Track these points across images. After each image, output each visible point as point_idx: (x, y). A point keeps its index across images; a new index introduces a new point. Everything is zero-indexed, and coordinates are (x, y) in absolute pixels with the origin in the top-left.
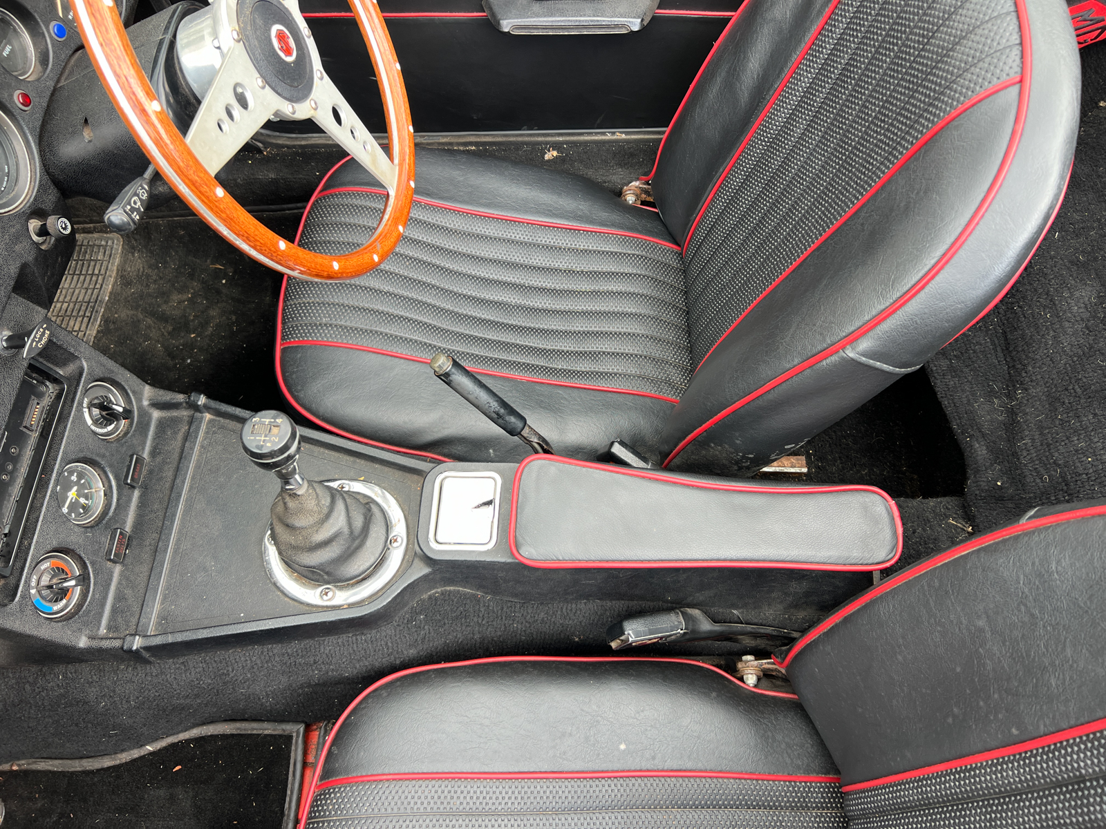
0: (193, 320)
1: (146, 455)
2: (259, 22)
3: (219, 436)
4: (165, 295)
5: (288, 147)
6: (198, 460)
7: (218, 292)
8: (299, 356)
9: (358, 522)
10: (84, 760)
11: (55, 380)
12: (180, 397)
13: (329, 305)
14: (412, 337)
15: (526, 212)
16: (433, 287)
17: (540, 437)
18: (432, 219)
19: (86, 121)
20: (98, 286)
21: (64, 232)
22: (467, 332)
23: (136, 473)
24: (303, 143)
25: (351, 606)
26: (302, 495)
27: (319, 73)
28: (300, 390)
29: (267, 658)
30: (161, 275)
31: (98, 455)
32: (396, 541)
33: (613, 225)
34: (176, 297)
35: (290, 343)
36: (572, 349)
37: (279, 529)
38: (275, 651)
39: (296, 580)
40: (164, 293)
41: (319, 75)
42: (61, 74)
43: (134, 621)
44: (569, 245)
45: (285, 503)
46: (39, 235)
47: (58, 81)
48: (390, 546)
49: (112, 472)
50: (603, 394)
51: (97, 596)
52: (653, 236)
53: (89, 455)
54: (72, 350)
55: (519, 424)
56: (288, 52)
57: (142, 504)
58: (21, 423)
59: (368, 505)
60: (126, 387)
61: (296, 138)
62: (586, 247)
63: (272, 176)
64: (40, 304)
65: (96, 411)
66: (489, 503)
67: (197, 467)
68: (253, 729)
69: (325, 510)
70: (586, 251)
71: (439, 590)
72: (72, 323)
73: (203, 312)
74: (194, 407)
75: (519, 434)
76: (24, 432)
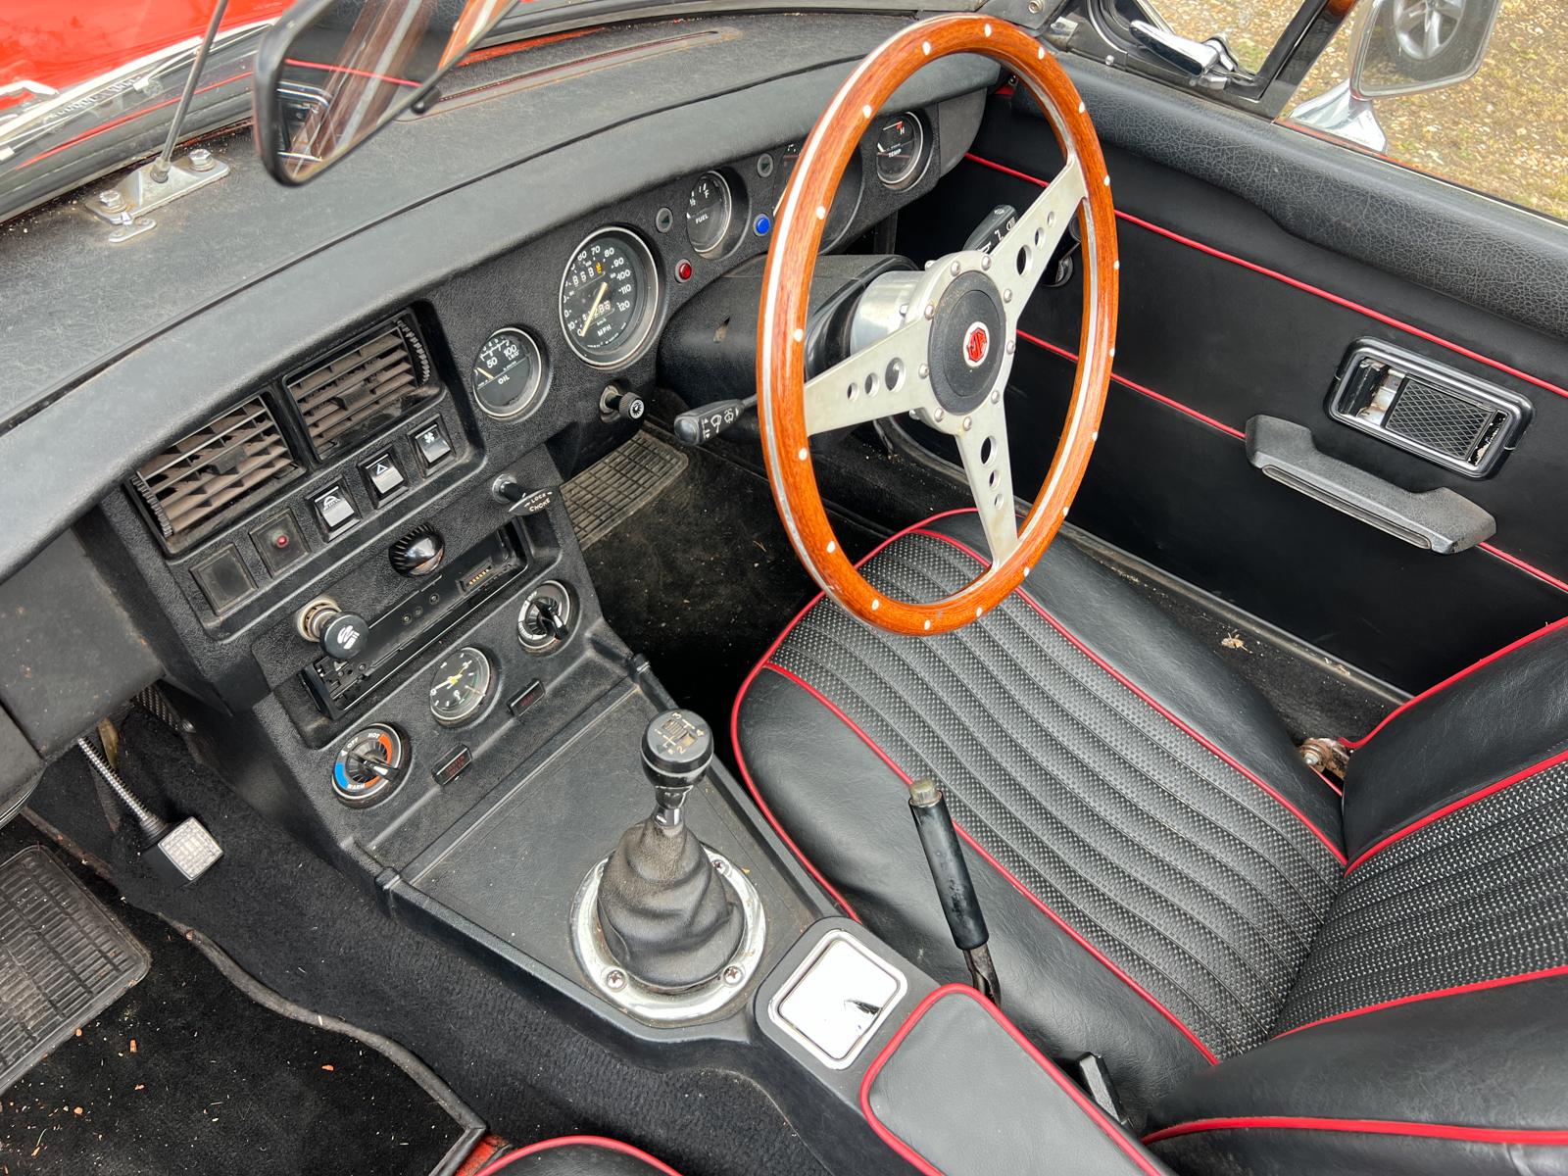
0: (698, 586)
1: (549, 689)
2: (964, 311)
3: (632, 718)
4: (688, 543)
5: (919, 464)
6: (594, 729)
7: (743, 573)
8: (776, 687)
9: (706, 918)
10: (254, 982)
11: (522, 556)
12: (624, 651)
13: (846, 652)
14: (915, 747)
15: (1156, 690)
16: (980, 706)
17: (993, 974)
18: (1030, 630)
19: (727, 321)
21: (632, 414)
22: (987, 785)
23: (526, 702)
24: (938, 468)
25: (631, 1015)
26: (668, 839)
27: (995, 395)
28: (751, 726)
29: (503, 1007)
30: (699, 521)
31: (505, 656)
32: (733, 975)
33: (1266, 775)
34: (697, 552)
35: (775, 667)
36: (1112, 895)
37: (618, 861)
38: (516, 1005)
39: (596, 937)
40: (689, 541)
41: (995, 396)
42: (736, 267)
43: (408, 857)
44: (1189, 763)
45: (644, 835)
46: (608, 404)
47: (728, 272)
48: (722, 976)
49: (505, 684)
50: (1116, 981)
51: (396, 804)
52: (1316, 823)
53: (497, 651)
54: (558, 536)
55: (976, 938)
56: (975, 356)
57: (508, 739)
58: (462, 576)
59: (731, 905)
60: (582, 606)
61: (934, 460)
62: (1211, 780)
63: (881, 484)
64: (561, 472)
65: (535, 611)
66: (873, 1010)
67: (588, 736)
68: (431, 1087)
69: (680, 876)
70: (1208, 784)
71: (742, 1077)
72: (582, 517)
73: (713, 583)
74: (631, 670)
75: (967, 950)
76: (456, 587)
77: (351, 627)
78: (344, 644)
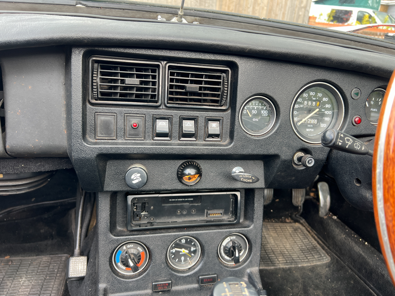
4: (317, 287)
11: (236, 217)
12: (260, 286)
20: (303, 261)
23: (207, 280)
30: (325, 282)
49: (202, 266)
53: (206, 248)
54: (255, 217)
57: (190, 291)
58: (209, 210)
60: (251, 256)
65: (231, 244)
76: (204, 213)
77: (139, 175)
78: (133, 180)
